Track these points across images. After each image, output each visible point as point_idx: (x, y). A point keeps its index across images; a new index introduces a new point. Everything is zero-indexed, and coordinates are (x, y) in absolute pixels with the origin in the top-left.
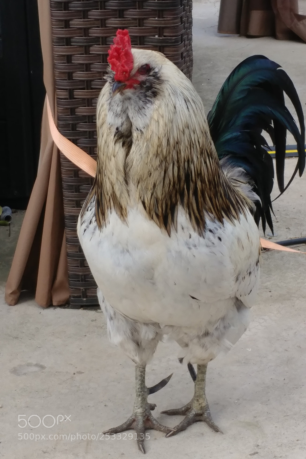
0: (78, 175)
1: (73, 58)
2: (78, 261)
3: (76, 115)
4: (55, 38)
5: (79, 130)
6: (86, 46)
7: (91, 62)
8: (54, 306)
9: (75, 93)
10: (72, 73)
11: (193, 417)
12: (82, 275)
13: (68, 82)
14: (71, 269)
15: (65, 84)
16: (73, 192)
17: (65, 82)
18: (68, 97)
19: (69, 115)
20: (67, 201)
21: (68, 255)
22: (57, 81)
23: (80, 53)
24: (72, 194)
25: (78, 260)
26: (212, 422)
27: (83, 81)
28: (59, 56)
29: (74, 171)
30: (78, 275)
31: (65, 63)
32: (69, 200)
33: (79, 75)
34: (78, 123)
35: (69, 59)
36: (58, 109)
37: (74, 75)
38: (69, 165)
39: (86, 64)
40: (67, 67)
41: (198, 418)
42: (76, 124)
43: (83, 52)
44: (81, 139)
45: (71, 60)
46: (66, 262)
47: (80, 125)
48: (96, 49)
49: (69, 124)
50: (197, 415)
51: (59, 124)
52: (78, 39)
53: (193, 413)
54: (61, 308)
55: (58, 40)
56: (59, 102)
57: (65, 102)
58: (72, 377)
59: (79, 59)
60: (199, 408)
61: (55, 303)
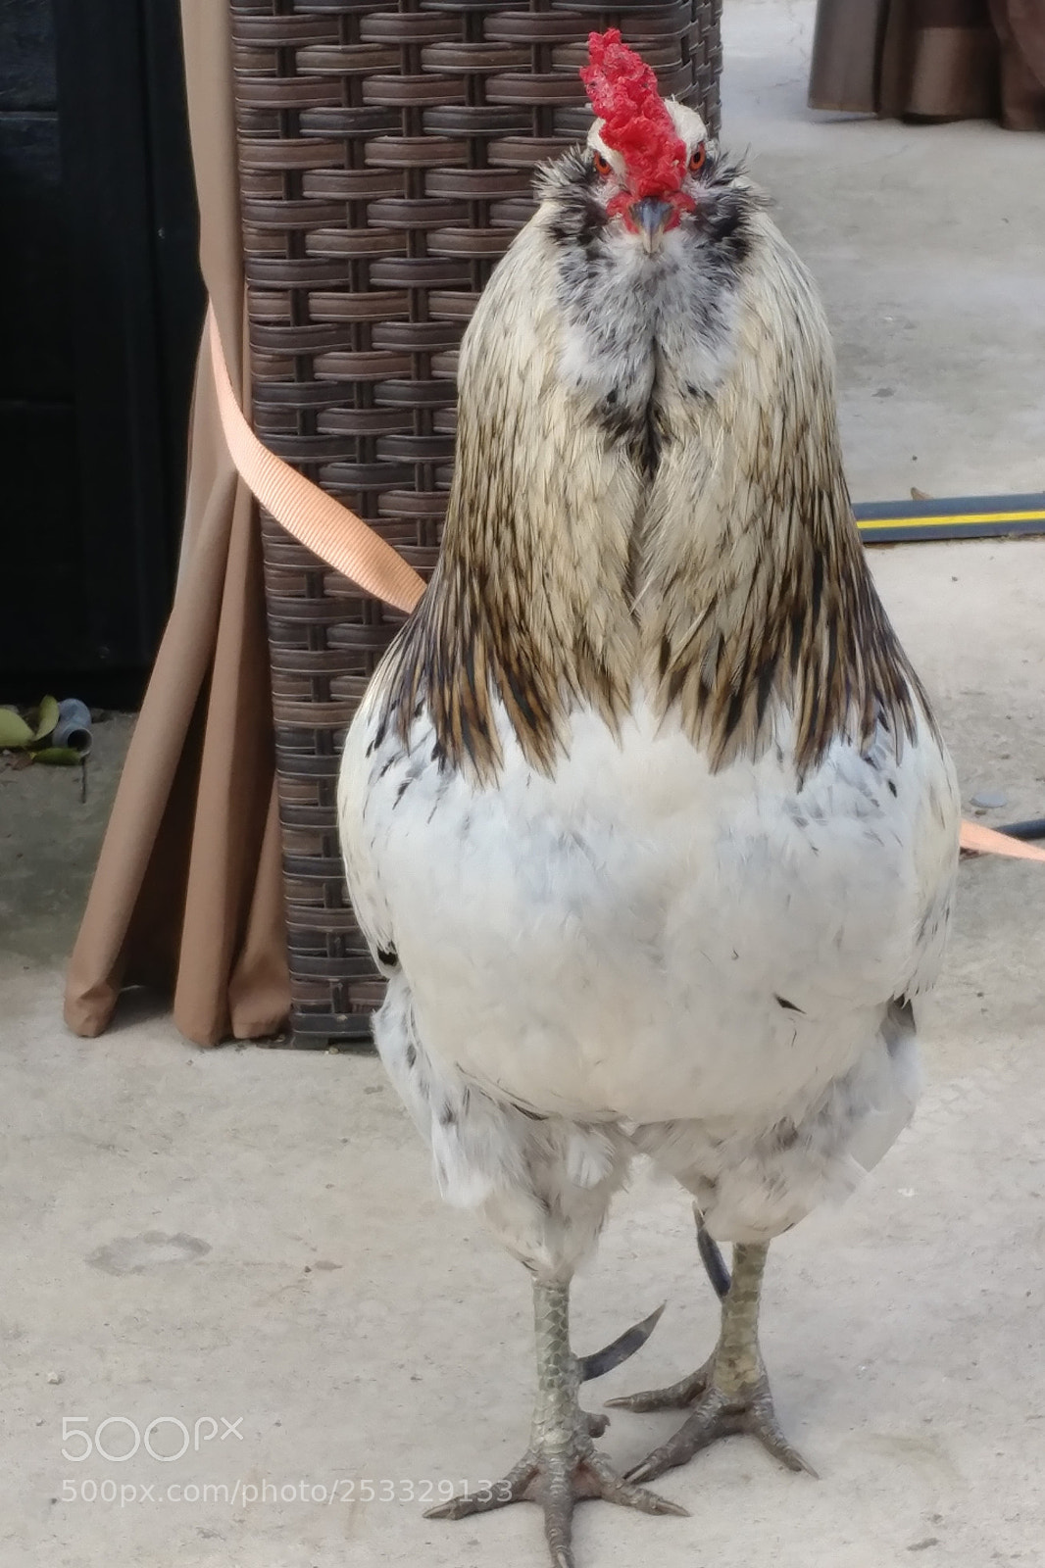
0: (323, 589)
1: (306, 178)
2: (321, 886)
3: (317, 380)
4: (247, 110)
5: (327, 434)
6: (351, 140)
7: (370, 194)
8: (240, 1040)
9: (312, 302)
10: (304, 232)
11: (714, 1418)
12: (333, 935)
13: (289, 265)
14: (296, 914)
15: (279, 270)
16: (306, 649)
17: (280, 266)
18: (289, 316)
19: (293, 381)
20: (284, 680)
21: (285, 864)
22: (253, 260)
23: (330, 162)
24: (302, 655)
25: (318, 883)
26: (781, 1437)
27: (342, 261)
28: (257, 175)
29: (310, 574)
30: (323, 935)
31: (280, 199)
32: (289, 674)
33: (329, 241)
34: (323, 409)
35: (293, 182)
36: (253, 359)
37: (311, 238)
38: (291, 554)
39: (354, 203)
40: (286, 212)
41: (730, 1422)
42: (316, 412)
43: (344, 161)
44: (333, 464)
45: (301, 188)
46: (281, 891)
47: (329, 415)
48: (387, 150)
49: (293, 410)
50: (728, 1412)
51: (257, 410)
52: (325, 116)
53: (715, 1408)
54: (262, 1047)
55: (253, 118)
56: (258, 335)
57: (280, 333)
58: (300, 1281)
59: (327, 185)
60: (735, 1390)
61: (240, 1031)
